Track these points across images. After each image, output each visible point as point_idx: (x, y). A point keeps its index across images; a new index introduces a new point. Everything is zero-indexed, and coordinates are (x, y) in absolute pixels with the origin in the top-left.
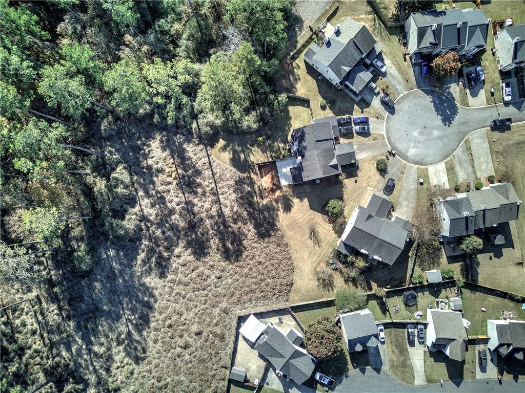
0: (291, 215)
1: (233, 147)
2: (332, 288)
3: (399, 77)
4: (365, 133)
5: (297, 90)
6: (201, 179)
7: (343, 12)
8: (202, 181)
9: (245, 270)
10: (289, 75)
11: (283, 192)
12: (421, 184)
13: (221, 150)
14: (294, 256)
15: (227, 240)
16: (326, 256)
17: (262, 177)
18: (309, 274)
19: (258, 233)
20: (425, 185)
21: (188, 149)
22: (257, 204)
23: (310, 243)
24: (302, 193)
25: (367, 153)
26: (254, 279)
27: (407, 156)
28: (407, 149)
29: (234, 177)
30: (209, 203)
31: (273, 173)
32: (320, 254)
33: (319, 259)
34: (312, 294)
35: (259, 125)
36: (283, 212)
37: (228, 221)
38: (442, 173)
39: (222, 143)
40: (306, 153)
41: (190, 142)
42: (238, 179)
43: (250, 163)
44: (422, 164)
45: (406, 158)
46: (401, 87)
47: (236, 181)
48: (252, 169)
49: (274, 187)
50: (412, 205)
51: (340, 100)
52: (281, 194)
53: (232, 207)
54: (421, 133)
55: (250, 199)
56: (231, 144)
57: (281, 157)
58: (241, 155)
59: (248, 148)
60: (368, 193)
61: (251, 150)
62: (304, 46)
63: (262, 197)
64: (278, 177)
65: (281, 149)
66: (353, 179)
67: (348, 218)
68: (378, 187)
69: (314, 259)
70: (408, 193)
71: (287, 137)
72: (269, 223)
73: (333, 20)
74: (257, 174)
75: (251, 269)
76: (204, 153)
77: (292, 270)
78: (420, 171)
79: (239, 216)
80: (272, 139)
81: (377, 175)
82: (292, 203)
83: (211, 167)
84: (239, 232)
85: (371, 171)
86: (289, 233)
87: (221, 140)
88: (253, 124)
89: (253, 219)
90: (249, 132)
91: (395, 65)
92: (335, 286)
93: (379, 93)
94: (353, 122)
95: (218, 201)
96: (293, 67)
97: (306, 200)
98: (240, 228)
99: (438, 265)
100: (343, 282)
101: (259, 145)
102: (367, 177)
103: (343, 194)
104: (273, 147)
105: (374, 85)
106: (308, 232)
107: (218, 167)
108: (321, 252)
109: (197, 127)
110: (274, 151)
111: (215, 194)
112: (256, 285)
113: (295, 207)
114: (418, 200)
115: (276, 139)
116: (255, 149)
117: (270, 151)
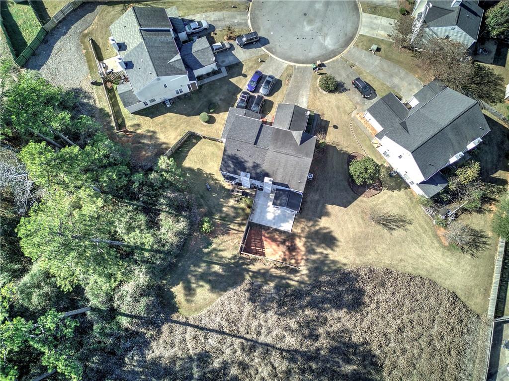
0: (342, 240)
1: (195, 276)
2: (482, 236)
3: (226, 13)
4: (275, 85)
5: (167, 144)
6: (217, 358)
7: (102, 38)
8: (221, 359)
9: (402, 362)
10: (140, 143)
11: (302, 235)
12: (378, 50)
13: (188, 298)
14: (410, 270)
15: (339, 367)
16: (429, 220)
17: (263, 254)
18: (448, 260)
19: (348, 308)
20: (383, 47)
21: (157, 354)
22: (303, 286)
23: (398, 233)
24: (317, 207)
25: (302, 95)
26: (423, 355)
27: (332, 51)
28: (322, 46)
29: (242, 299)
30: (263, 365)
31: (266, 235)
32: (422, 227)
33: (430, 233)
34: (482, 271)
35: (185, 217)
36: (332, 250)
37: (307, 347)
38: (375, 21)
39: (178, 291)
40: (264, 168)
41: (146, 344)
42: (247, 294)
43: (233, 261)
44: (351, 39)
45: (334, 53)
46: (238, 17)
47: (250, 299)
48: (243, 264)
49: (287, 244)
50: (403, 73)
51: (213, 94)
52: (304, 239)
53: (288, 328)
54: (310, 22)
55: (289, 291)
56: (189, 276)
57: (248, 211)
58: (213, 270)
59: (209, 253)
60: (359, 119)
61: (215, 249)
62: (114, 104)
63: (295, 271)
64: (276, 230)
65: (237, 206)
66: (330, 129)
67: (384, 162)
68: (357, 103)
69: (427, 240)
70: (383, 70)
71: (223, 188)
72: (341, 282)
73: (105, 53)
74: (255, 260)
75: (404, 351)
76: (178, 329)
77: (433, 283)
78: (360, 44)
79: (308, 323)
80: (214, 211)
81: (340, 97)
82: (325, 231)
83: (206, 329)
84: (333, 338)
85: (329, 102)
86: (370, 257)
87: (173, 289)
88: (177, 226)
89: (323, 303)
90: (185, 239)
91: (206, 11)
92: (482, 231)
93: (231, 45)
94: (251, 93)
95: (268, 349)
96: (132, 132)
97: (330, 208)
98: (328, 334)
99: (502, 79)
100: (479, 215)
101: (214, 234)
102: (336, 110)
103: (345, 153)
104: (227, 215)
105: (219, 44)
106: (380, 227)
107: (213, 317)
108: (420, 224)
109: (129, 319)
110: (235, 217)
111: (252, 346)
112: (434, 357)
113: (332, 229)
114: (398, 63)
115: (219, 204)
116: (216, 242)
117: (232, 222)
